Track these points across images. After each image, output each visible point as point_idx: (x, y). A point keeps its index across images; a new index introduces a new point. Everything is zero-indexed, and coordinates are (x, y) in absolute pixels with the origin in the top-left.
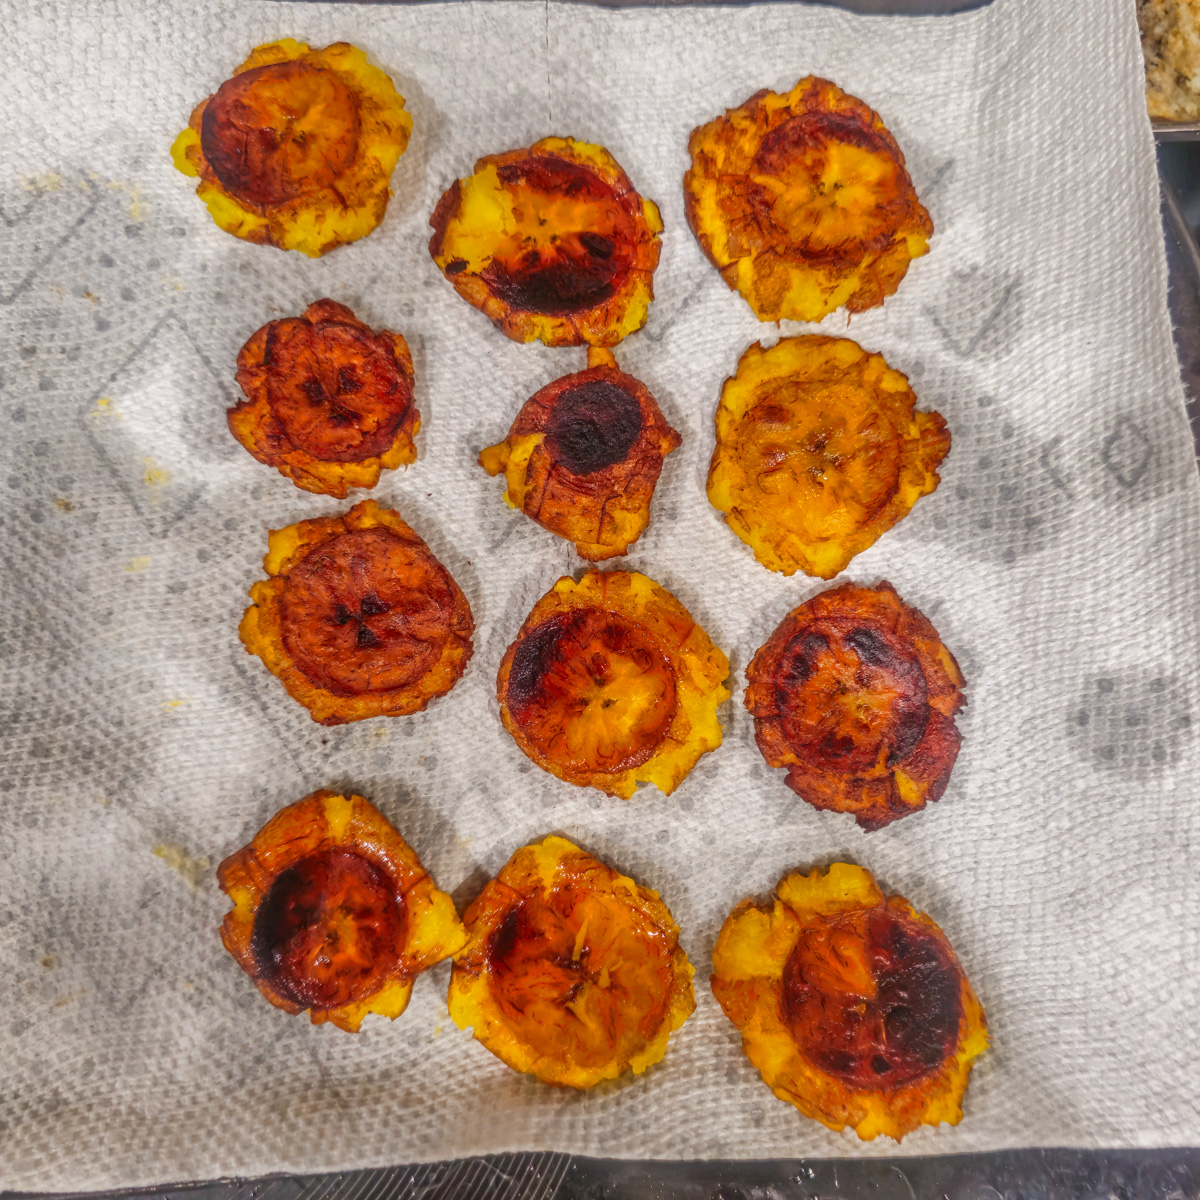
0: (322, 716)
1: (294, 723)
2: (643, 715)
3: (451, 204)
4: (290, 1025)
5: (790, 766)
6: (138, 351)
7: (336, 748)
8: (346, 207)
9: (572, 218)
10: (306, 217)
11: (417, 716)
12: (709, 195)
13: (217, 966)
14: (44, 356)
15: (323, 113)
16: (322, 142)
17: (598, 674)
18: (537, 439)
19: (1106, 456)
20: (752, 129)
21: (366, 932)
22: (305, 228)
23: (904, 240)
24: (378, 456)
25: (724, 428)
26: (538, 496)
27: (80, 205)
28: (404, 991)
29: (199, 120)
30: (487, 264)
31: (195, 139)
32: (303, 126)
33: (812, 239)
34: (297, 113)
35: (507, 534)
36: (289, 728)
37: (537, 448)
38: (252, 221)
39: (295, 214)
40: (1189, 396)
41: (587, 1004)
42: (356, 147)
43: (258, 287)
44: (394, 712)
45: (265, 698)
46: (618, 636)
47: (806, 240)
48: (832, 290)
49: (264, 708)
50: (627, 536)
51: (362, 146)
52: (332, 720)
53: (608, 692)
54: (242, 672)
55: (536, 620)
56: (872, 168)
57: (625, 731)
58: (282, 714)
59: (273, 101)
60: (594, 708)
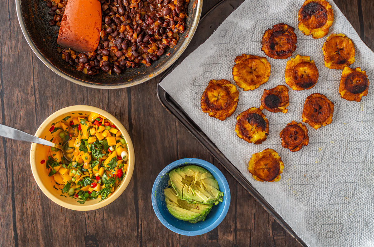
0: (333, 105)
1: (336, 108)
2: (303, 67)
3: (259, 142)
4: (371, 79)
5: (295, 44)
6: (306, 164)
7: (335, 101)
8: (270, 153)
9: (248, 126)
10: (275, 157)
11: (324, 94)
12: (230, 112)
13: (371, 93)
14: (316, 175)
15: (261, 166)
16: (265, 163)
17: (302, 76)
18: (279, 108)
19: (225, 36)
20: (218, 113)
21: (353, 79)
22: (277, 156)
23: (216, 83)
24: (297, 125)
25: (258, 86)
26: (286, 102)
27: (294, 186)
28: (356, 69)
29: (273, 180)
30: (263, 131)
31: (276, 179)
32: (264, 167)
33: (225, 94)
34: (263, 169)
35: (293, 102)
36: (337, 108)
37: (280, 107)
38: (281, 163)
39: (276, 159)
40: (214, 31)
41: (341, 47)
42: (262, 158)
43: (287, 157)
44: (326, 97)
45: (336, 114)
46: (295, 78)
47: (226, 95)
48: (231, 87)
49: (337, 113)
50: (282, 87)
51: (261, 157)
52: (333, 103)
53: (304, 73)
54: (335, 120)
55: (302, 89)
56: (210, 94)
57: (306, 67)
58: (336, 111)
59: (264, 174)
60: (307, 73)
